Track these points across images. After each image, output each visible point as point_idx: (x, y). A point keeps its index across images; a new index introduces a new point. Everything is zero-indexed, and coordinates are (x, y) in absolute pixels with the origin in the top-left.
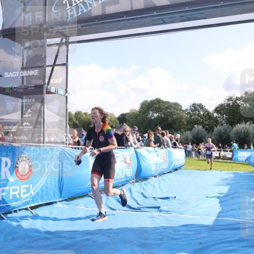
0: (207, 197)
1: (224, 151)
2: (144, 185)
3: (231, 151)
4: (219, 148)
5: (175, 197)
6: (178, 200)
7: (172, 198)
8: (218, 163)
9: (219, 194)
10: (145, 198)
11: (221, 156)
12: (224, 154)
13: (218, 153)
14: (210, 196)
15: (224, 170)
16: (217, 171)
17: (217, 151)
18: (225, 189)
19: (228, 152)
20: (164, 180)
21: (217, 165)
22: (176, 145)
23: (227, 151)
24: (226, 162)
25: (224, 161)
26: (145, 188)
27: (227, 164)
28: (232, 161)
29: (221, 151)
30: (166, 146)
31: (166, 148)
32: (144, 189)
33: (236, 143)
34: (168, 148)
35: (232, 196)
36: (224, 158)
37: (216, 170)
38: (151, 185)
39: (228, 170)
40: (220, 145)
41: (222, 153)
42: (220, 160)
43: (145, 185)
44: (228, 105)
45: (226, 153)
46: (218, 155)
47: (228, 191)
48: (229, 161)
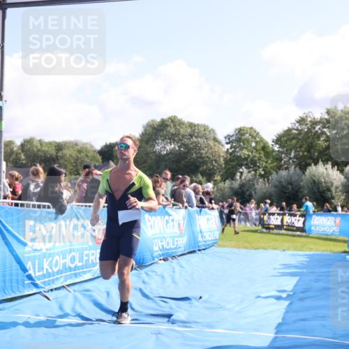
0: (259, 297)
1: (291, 215)
2: (144, 276)
3: (302, 216)
4: (282, 209)
5: (201, 298)
6: (206, 301)
7: (194, 298)
8: (278, 237)
9: (279, 291)
10: (145, 299)
11: (285, 223)
12: (289, 221)
13: (280, 218)
14: (263, 295)
15: (288, 249)
16: (277, 252)
17: (278, 214)
18: (289, 284)
19: (297, 218)
20: (181, 267)
21: (276, 240)
22: (205, 203)
23: (295, 215)
24: (294, 236)
25: (290, 233)
26: (146, 279)
27: (296, 238)
28: (304, 234)
29: (284, 214)
30: (186, 204)
31: (186, 207)
32: (144, 282)
33: (310, 201)
34: (189, 208)
35: (302, 295)
36: (291, 228)
37: (275, 249)
38: (157, 274)
39: (296, 249)
40: (284, 204)
41: (287, 219)
42: (283, 231)
43: (147, 274)
44: (300, 132)
45: (293, 219)
46: (279, 223)
47: (295, 286)
48: (298, 233)
